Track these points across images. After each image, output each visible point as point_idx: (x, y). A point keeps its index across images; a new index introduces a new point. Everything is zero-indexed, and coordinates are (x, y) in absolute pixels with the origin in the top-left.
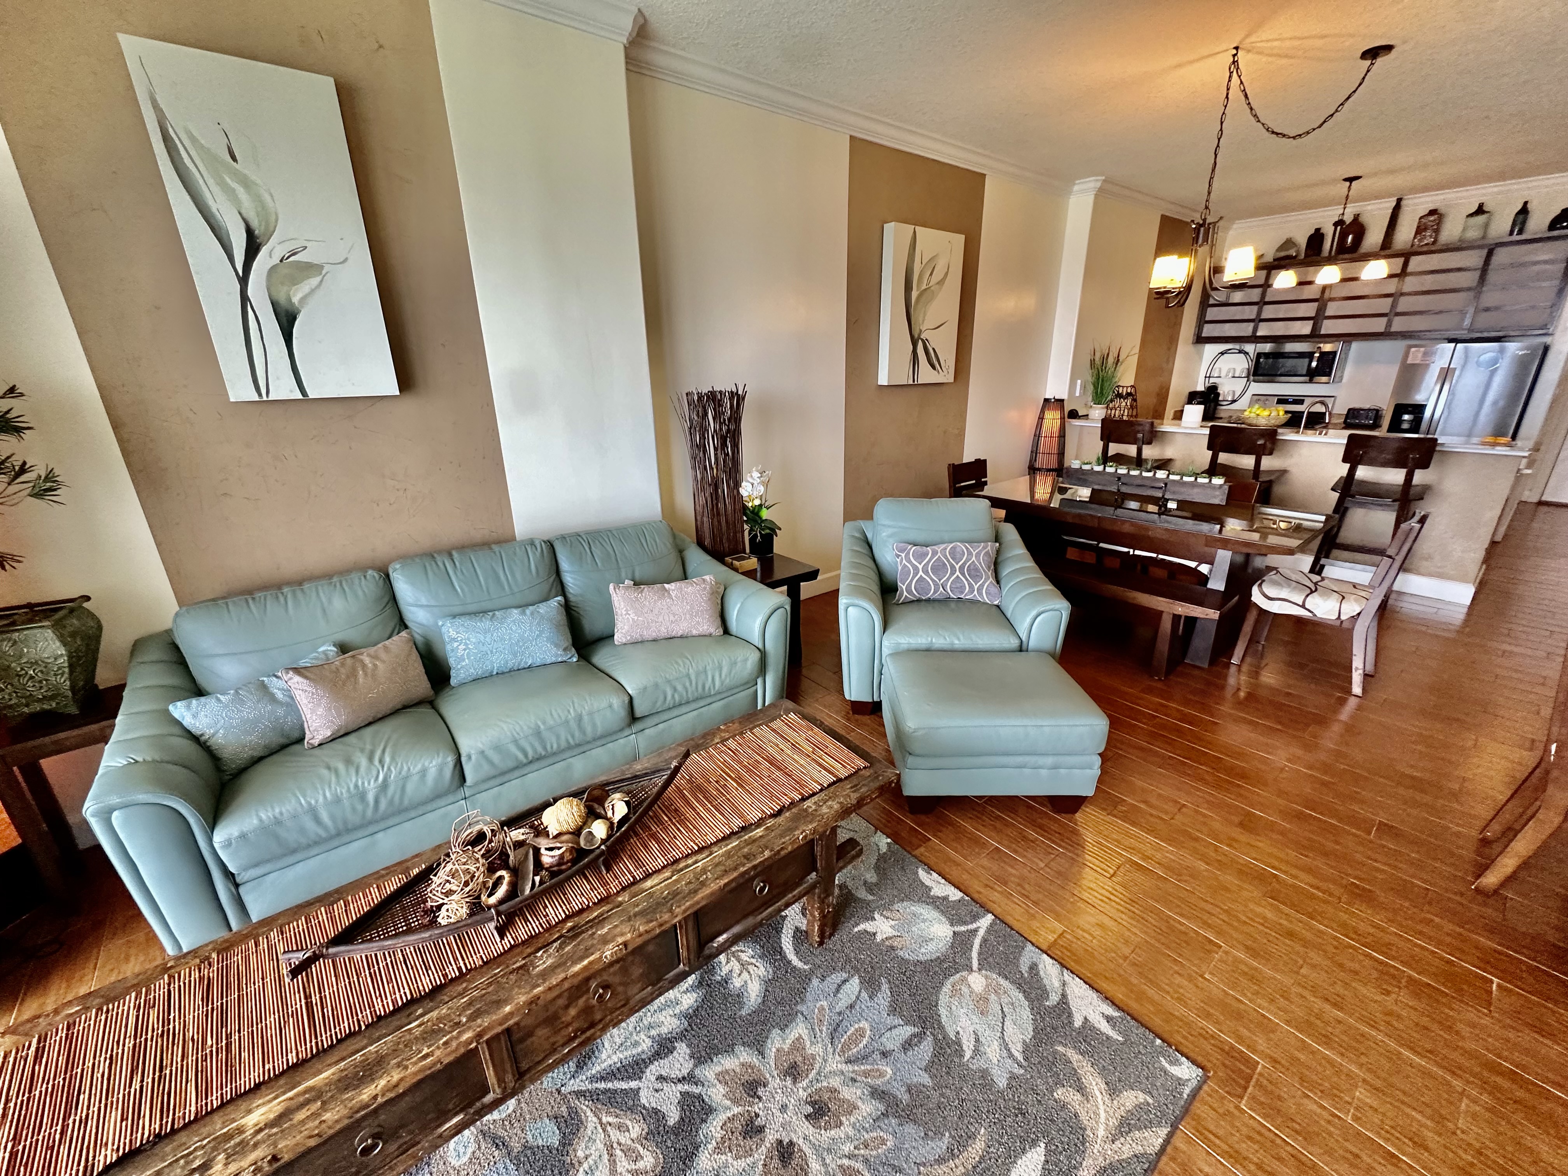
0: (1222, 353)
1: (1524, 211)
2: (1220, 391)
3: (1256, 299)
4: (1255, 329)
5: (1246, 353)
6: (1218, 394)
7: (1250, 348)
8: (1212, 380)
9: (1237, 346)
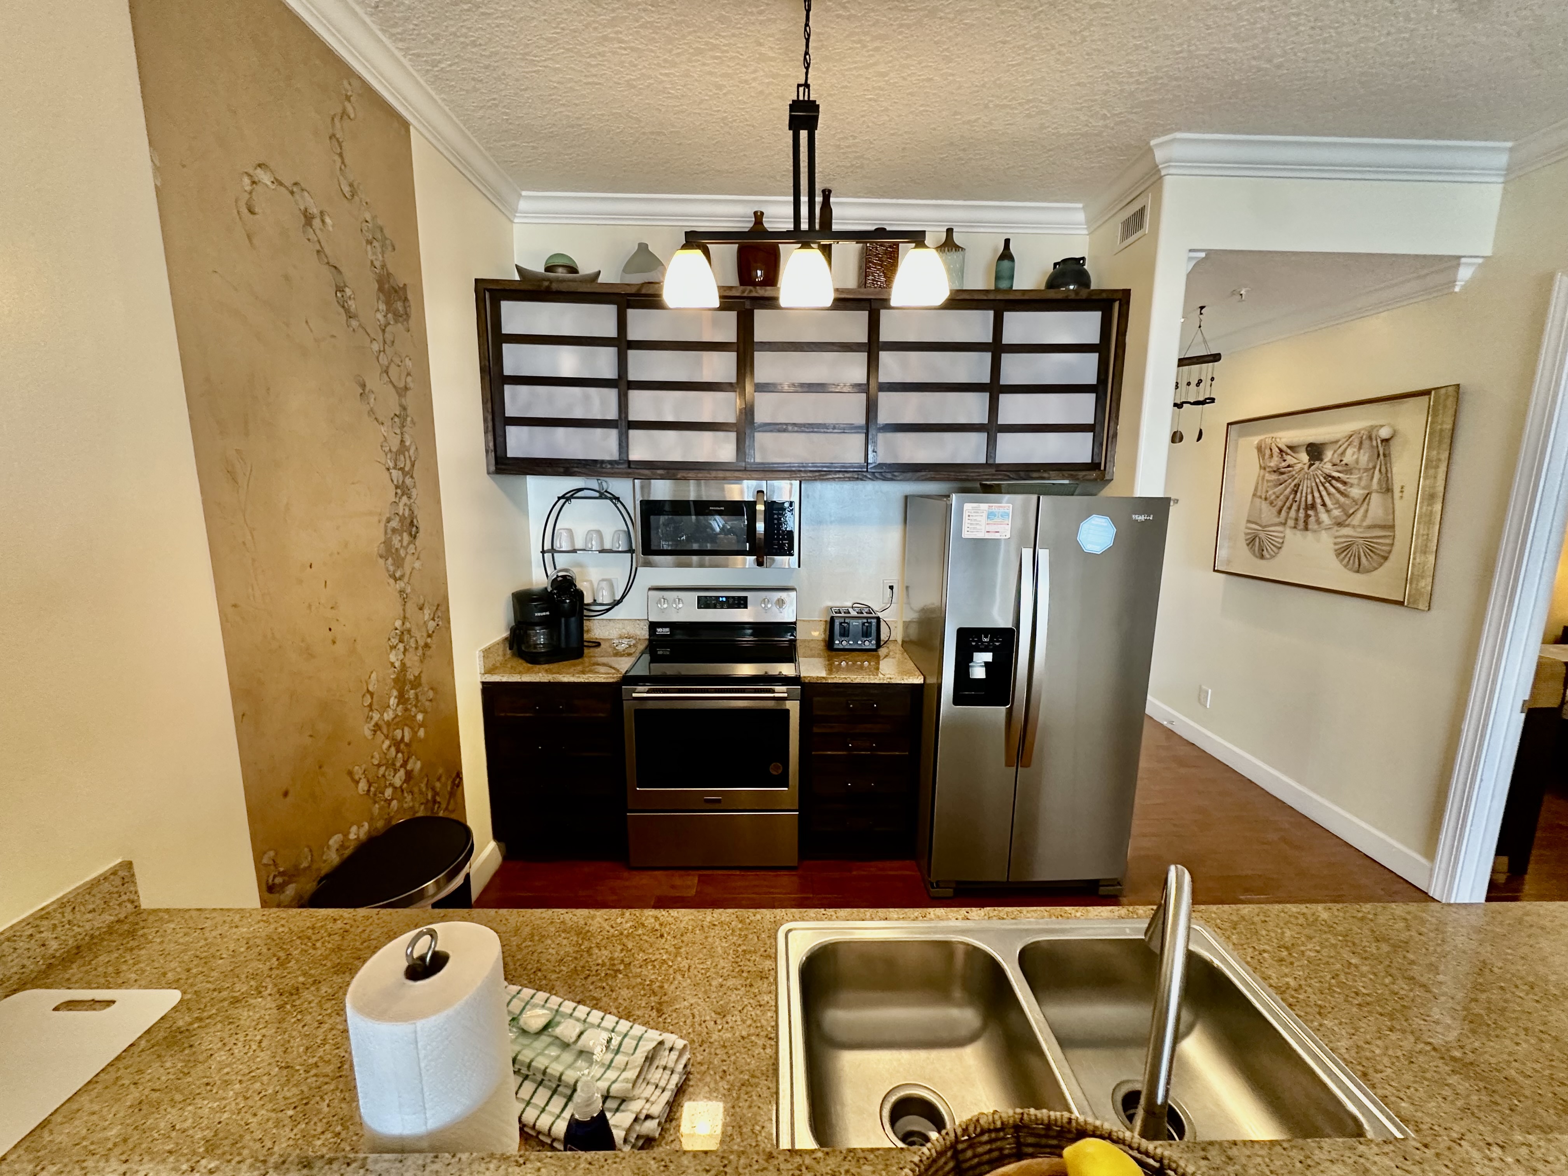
0: (567, 498)
1: (1006, 255)
2: (582, 585)
3: (609, 372)
4: (624, 445)
5: (615, 499)
6: (580, 594)
7: (621, 487)
8: (562, 561)
9: (593, 483)
